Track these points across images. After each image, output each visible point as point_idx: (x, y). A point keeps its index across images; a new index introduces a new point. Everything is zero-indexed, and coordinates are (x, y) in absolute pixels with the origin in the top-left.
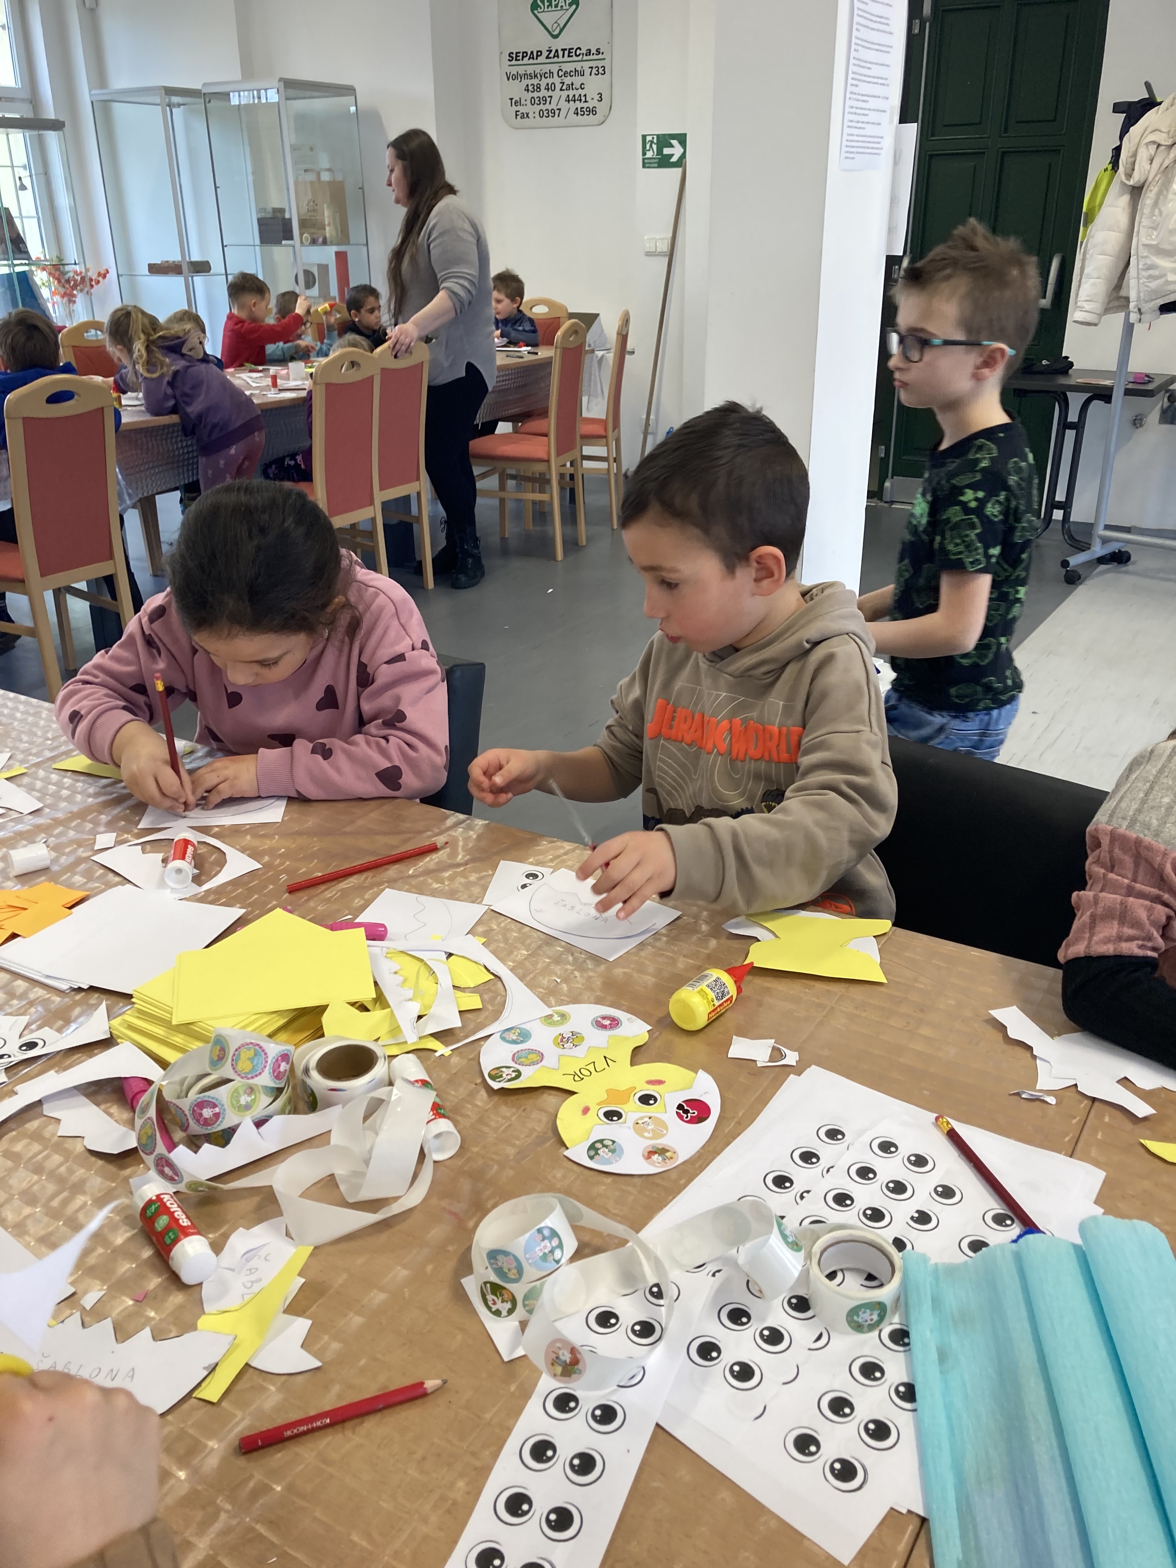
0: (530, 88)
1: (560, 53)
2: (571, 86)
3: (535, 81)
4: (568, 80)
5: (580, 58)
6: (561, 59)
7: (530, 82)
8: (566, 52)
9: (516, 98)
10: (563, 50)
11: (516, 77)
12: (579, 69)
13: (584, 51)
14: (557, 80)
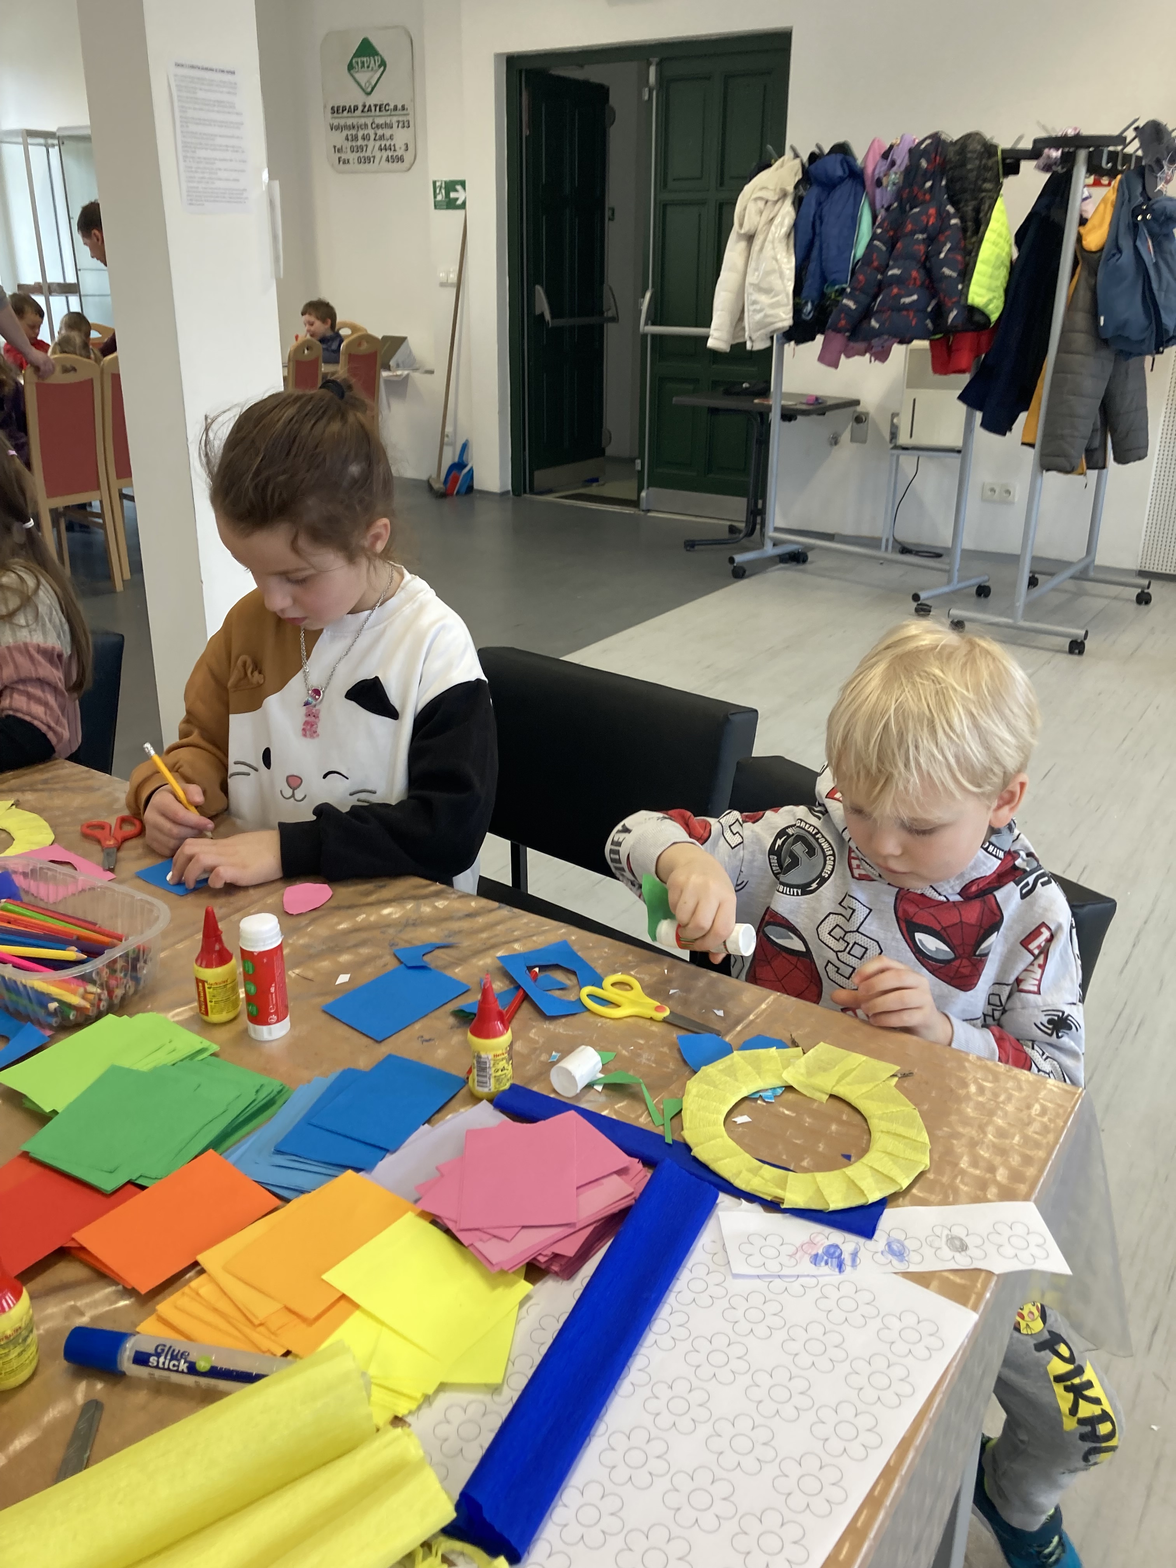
0: (350, 138)
1: (373, 108)
2: (382, 137)
3: (354, 132)
4: (380, 132)
5: (389, 112)
6: (373, 113)
7: (349, 133)
8: (378, 108)
9: (338, 146)
10: (376, 106)
11: (338, 128)
12: (388, 122)
13: (392, 107)
14: (371, 132)
